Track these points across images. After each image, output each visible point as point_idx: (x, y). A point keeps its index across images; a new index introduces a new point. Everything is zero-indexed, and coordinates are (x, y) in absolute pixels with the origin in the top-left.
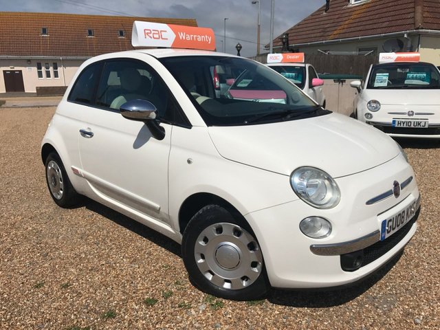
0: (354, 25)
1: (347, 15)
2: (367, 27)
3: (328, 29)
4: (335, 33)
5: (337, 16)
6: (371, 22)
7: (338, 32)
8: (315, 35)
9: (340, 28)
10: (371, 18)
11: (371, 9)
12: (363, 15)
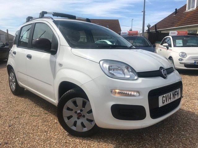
0: (187, 20)
1: (184, 16)
2: (193, 21)
3: (175, 22)
4: (178, 24)
5: (180, 16)
6: (195, 19)
7: (179, 23)
8: (169, 25)
9: (181, 21)
10: (195, 17)
11: (195, 13)
12: (191, 16)
